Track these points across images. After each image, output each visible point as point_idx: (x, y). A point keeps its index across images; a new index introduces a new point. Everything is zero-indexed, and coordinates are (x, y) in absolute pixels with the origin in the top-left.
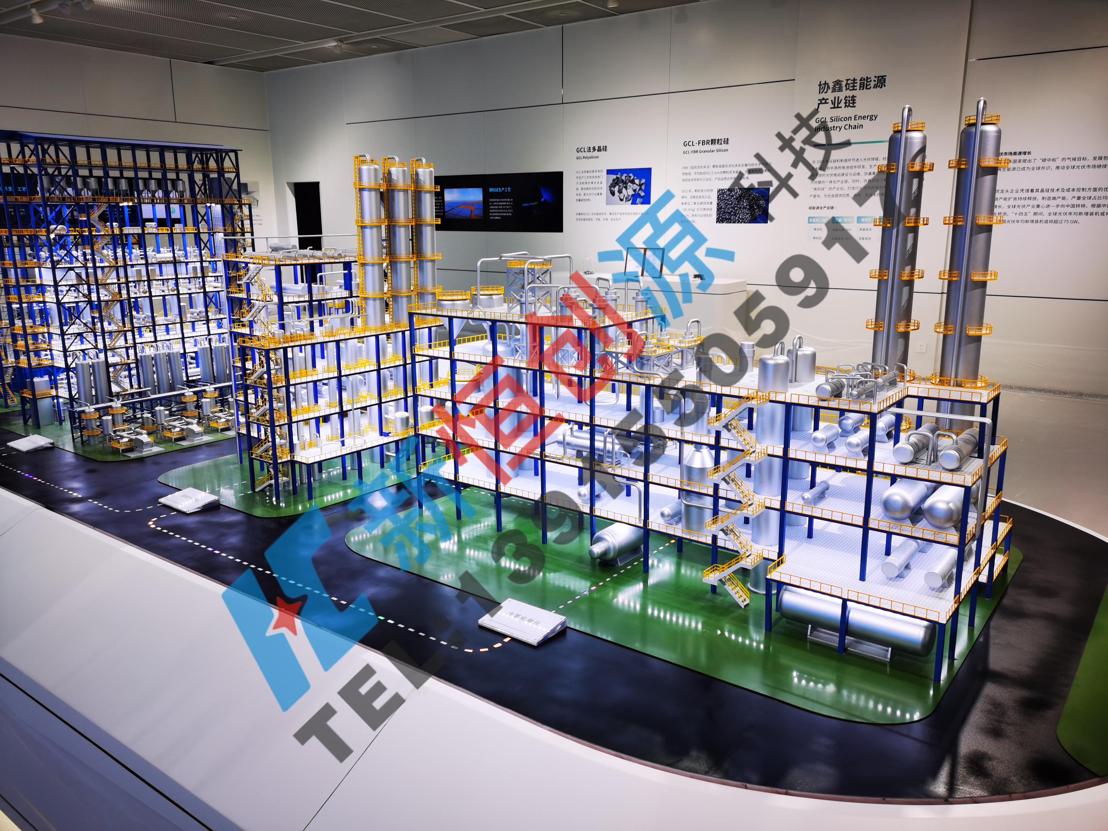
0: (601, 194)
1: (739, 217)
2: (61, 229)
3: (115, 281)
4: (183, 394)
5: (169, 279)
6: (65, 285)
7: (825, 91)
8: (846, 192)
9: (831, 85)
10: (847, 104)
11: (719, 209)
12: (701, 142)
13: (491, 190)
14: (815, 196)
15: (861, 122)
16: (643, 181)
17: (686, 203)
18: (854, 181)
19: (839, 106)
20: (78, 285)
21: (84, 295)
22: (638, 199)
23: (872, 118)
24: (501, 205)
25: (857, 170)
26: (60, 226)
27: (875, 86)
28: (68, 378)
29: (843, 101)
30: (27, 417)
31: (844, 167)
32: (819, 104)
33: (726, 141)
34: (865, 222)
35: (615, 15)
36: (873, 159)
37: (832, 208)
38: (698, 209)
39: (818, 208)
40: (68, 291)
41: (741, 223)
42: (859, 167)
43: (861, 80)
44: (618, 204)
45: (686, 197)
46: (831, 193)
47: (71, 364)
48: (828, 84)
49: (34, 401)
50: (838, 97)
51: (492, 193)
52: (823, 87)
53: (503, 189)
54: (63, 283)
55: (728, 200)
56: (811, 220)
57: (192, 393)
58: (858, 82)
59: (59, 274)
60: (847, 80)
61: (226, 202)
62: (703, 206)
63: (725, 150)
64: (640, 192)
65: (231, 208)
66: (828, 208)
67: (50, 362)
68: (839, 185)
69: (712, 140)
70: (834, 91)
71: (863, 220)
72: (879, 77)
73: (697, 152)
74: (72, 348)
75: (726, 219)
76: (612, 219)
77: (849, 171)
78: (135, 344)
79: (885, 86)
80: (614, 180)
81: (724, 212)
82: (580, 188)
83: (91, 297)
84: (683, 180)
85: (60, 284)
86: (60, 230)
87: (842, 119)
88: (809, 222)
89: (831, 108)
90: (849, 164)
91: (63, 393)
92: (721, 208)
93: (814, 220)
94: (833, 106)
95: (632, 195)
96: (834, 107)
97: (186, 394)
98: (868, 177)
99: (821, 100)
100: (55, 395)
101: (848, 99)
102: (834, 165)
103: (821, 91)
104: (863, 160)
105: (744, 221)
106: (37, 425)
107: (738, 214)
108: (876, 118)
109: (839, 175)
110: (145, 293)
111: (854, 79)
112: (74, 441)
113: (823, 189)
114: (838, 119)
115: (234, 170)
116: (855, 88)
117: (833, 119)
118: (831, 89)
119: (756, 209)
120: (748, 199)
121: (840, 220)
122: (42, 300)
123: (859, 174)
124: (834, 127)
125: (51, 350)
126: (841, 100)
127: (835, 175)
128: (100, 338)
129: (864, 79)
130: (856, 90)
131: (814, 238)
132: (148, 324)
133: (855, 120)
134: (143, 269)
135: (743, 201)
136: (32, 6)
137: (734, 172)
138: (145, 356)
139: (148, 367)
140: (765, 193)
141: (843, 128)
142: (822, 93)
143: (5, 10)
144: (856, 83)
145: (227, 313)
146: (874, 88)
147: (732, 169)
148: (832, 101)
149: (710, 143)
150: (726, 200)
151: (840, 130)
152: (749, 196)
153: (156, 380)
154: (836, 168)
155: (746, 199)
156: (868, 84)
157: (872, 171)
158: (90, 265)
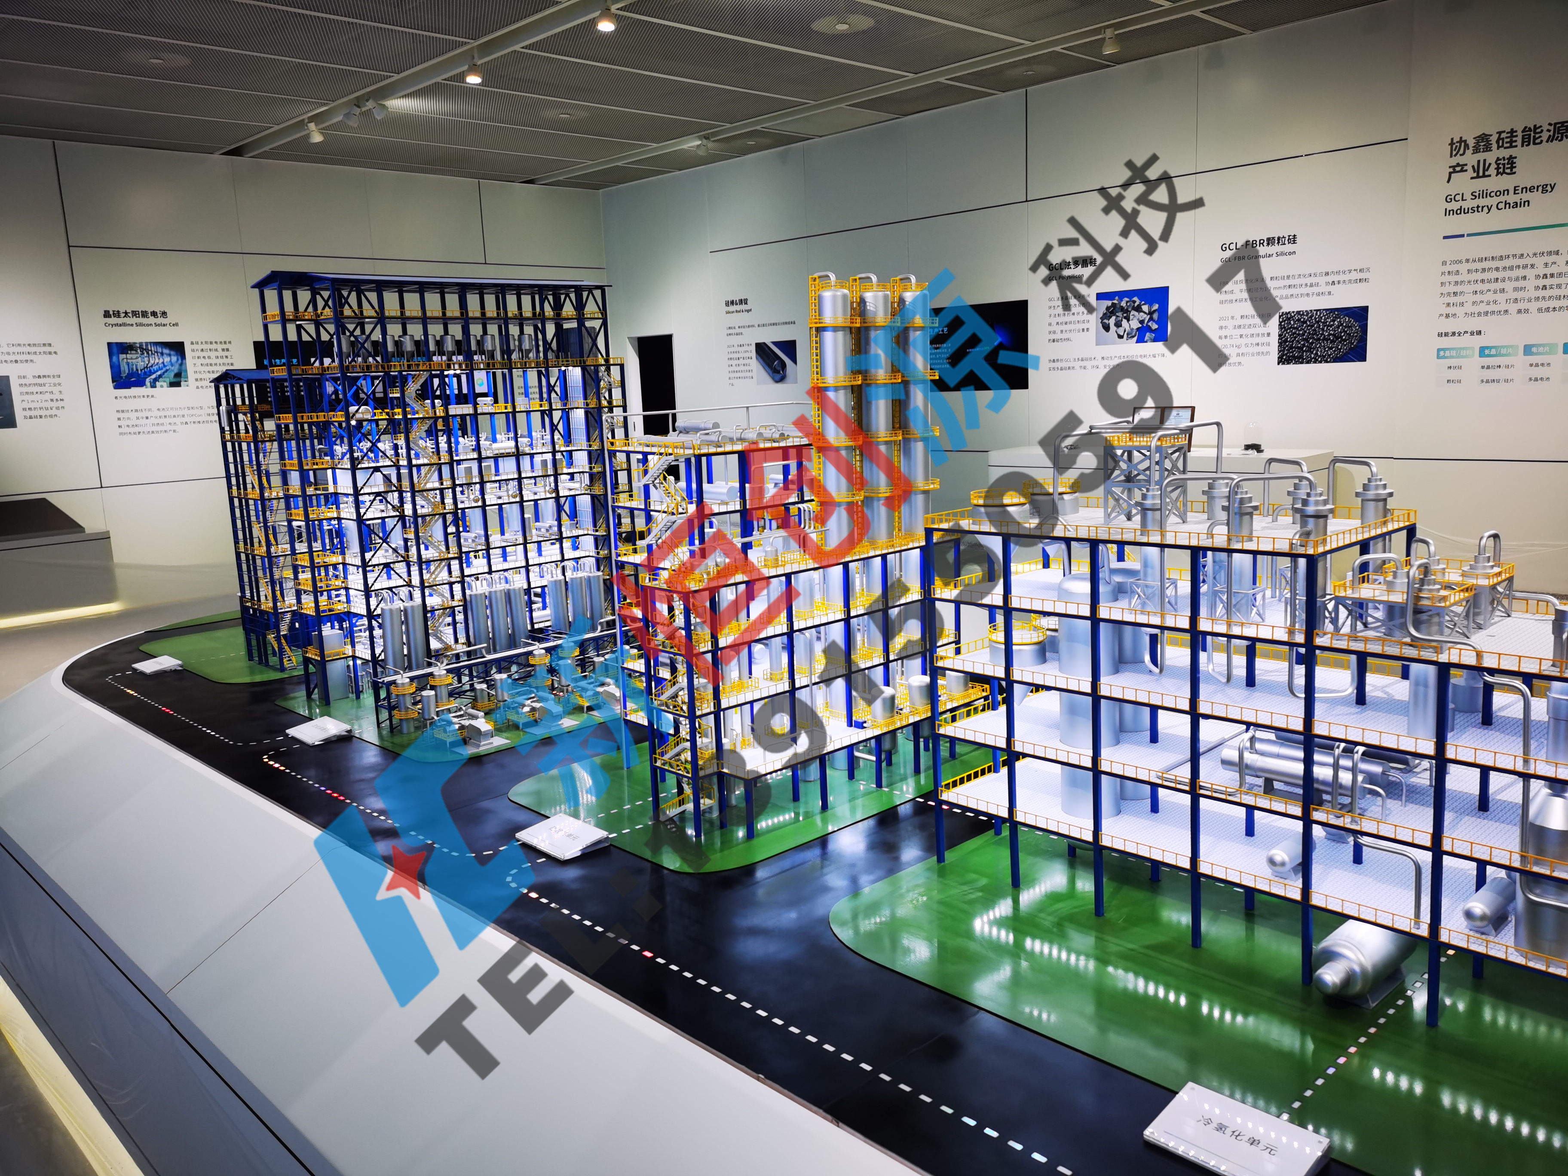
0: (1088, 329)
1: (1316, 354)
2: (364, 412)
3: (437, 485)
4: (530, 653)
5: (509, 480)
6: (369, 494)
7: (1461, 152)
8: (1503, 307)
9: (1471, 143)
10: (1501, 170)
11: (1282, 342)
14: (1447, 316)
15: (1525, 196)
16: (1156, 307)
17: (1226, 337)
18: (1516, 289)
19: (1487, 173)
20: (387, 492)
21: (393, 507)
22: (1148, 334)
23: (1545, 189)
25: (1521, 273)
26: (363, 407)
27: (1550, 139)
28: (371, 629)
29: (1494, 166)
30: (312, 686)
31: (1497, 269)
32: (1450, 173)
33: (1293, 239)
34: (1538, 354)
35: (1108, 66)
36: (1550, 253)
37: (1479, 333)
38: (1247, 345)
39: (1454, 334)
40: (372, 502)
41: (1320, 362)
42: (1525, 267)
43: (1523, 132)
44: (1113, 343)
45: (1226, 327)
46: (1476, 309)
47: (375, 609)
48: (1465, 141)
49: (322, 664)
50: (1485, 161)
52: (1458, 146)
54: (366, 490)
55: (1297, 328)
56: (1442, 353)
57: (543, 651)
58: (1520, 134)
59: (361, 477)
60: (1500, 133)
61: (588, 363)
62: (1255, 340)
63: (1290, 253)
64: (1150, 324)
65: (597, 372)
66: (1472, 334)
67: (345, 605)
68: (1490, 296)
69: (1268, 239)
70: (1476, 150)
71: (1534, 350)
72: (1556, 124)
73: (1244, 258)
74: (377, 586)
75: (1294, 357)
77: (1508, 274)
78: (463, 575)
80: (1108, 308)
81: (1291, 347)
82: (1054, 323)
83: (403, 510)
84: (1221, 302)
85: (362, 492)
86: (362, 413)
87: (1493, 194)
88: (1438, 357)
89: (1472, 178)
90: (1506, 263)
91: (364, 652)
92: (1286, 341)
93: (1447, 353)
94: (1475, 175)
95: (1138, 329)
96: (1478, 177)
97: (535, 652)
98: (1541, 282)
99: (1453, 167)
100: (350, 654)
101: (1502, 162)
102: (1480, 266)
103: (1454, 153)
104: (1531, 255)
105: (1325, 359)
106: (326, 701)
107: (1314, 349)
108: (1552, 189)
109: (1489, 281)
110: (476, 501)
111: (1512, 129)
112: (378, 726)
113: (1462, 304)
114: (1484, 194)
115: (600, 316)
116: (1514, 144)
117: (1477, 194)
118: (1471, 149)
119: (1345, 340)
120: (1331, 326)
121: (1493, 352)
122: (335, 516)
123: (1525, 278)
124: (1478, 207)
125: (347, 589)
126: (1490, 164)
127: (1483, 281)
128: (415, 569)
129: (1530, 128)
130: (1516, 146)
131: (1448, 381)
132: (479, 548)
133: (1515, 193)
134: (475, 466)
135: (1323, 329)
136: (311, 119)
137: (1306, 285)
138: (476, 595)
139: (480, 610)
140: (1360, 314)
141: (1494, 208)
142: (1456, 155)
143: (276, 128)
144: (1516, 136)
145: (591, 527)
146: (1547, 141)
147: (1303, 281)
148: (1473, 167)
149: (1265, 244)
150: (1294, 328)
151: (1489, 210)
152: (1334, 321)
153: (490, 630)
154: (1484, 270)
155: (1328, 326)
156: (1537, 136)
157: (1548, 271)
158: (403, 462)
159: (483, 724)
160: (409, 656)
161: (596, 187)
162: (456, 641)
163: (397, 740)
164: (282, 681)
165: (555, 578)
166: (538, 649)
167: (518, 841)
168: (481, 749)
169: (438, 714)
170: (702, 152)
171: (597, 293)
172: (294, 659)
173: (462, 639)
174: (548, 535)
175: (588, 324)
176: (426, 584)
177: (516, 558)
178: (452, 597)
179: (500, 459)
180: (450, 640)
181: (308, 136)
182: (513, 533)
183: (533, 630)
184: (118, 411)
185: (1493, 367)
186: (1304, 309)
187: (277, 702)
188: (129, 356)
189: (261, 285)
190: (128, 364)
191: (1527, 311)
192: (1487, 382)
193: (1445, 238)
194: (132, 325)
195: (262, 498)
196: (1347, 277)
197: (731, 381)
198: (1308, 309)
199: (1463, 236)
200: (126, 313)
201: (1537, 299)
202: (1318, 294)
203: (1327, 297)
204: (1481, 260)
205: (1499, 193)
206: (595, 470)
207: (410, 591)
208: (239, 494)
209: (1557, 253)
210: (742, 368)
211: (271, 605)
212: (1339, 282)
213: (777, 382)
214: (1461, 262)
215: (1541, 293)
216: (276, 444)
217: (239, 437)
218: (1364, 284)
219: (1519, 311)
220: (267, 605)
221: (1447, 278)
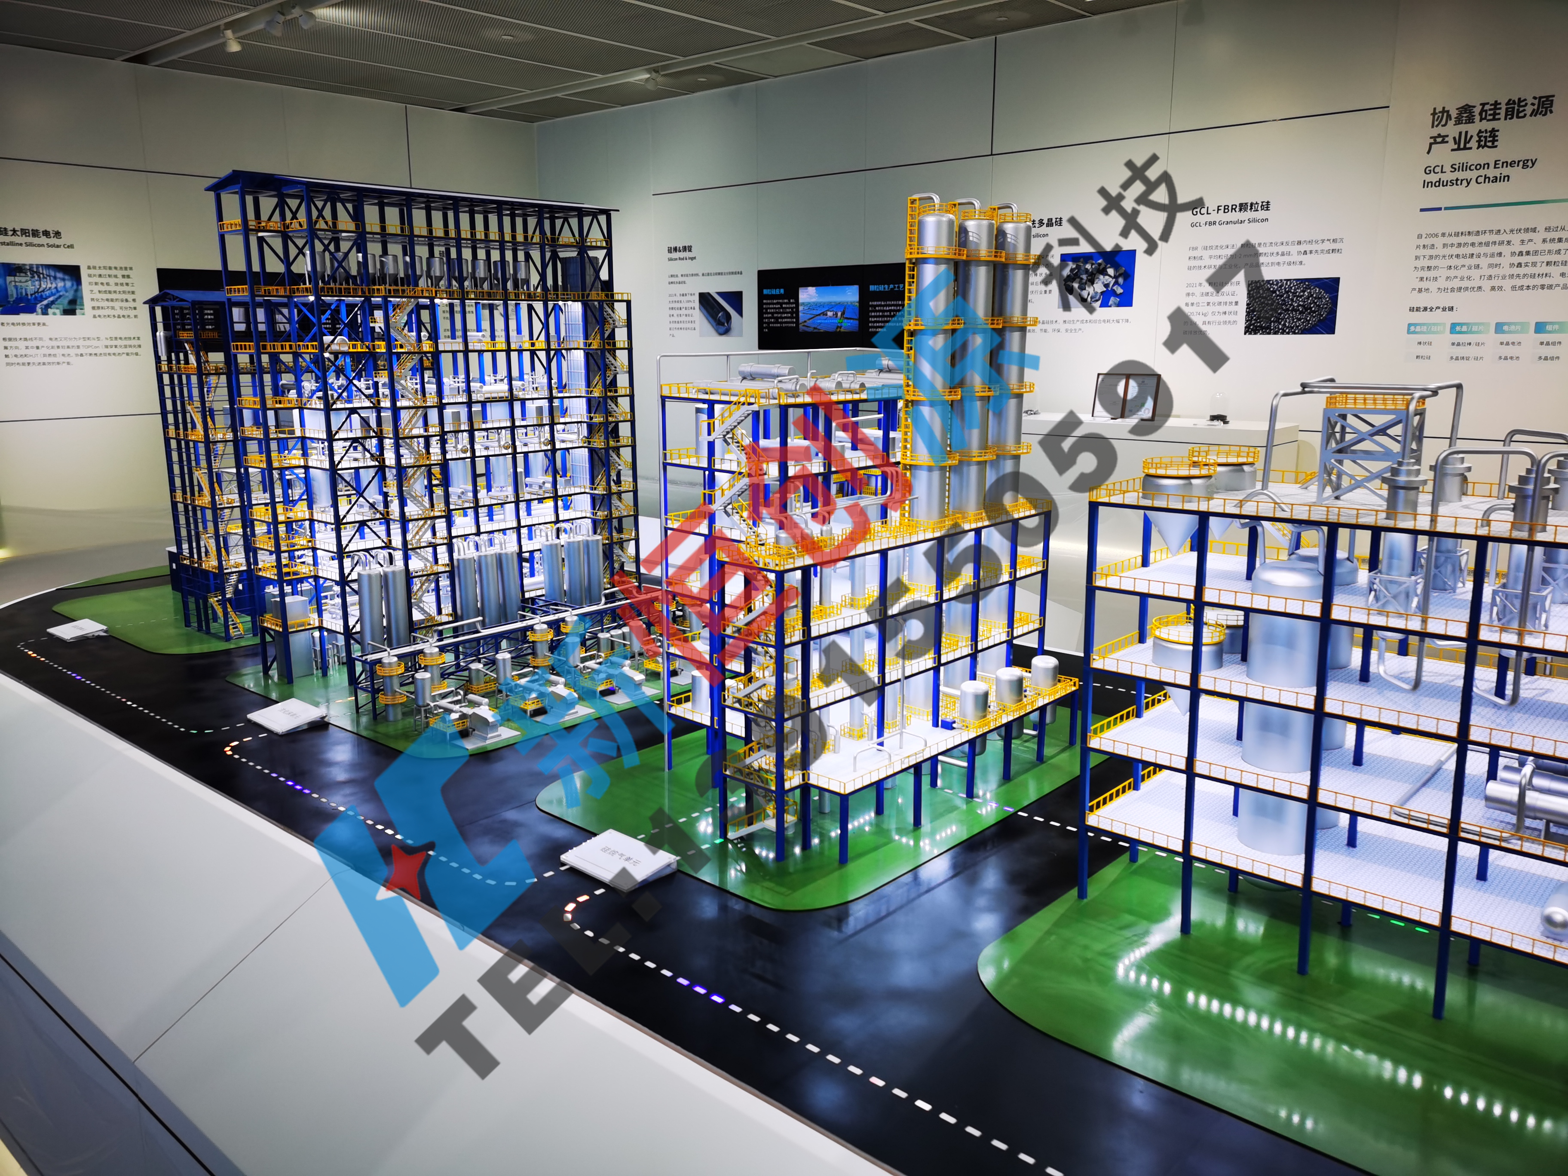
0: (1050, 292)
1: (1284, 325)
2: (340, 343)
3: (421, 431)
4: (529, 628)
5: (501, 428)
6: (345, 440)
7: (1443, 122)
8: (1476, 283)
9: (1454, 114)
10: (1483, 143)
11: (1250, 311)
12: (1222, 208)
13: (872, 288)
14: (1420, 290)
15: (1506, 171)
16: (1122, 270)
17: (1192, 304)
18: (1491, 266)
19: (1468, 146)
20: (365, 438)
22: (1112, 299)
23: (1527, 164)
24: (887, 311)
25: (1496, 249)
26: (339, 337)
27: (1534, 113)
28: (343, 595)
29: (1476, 138)
30: (270, 660)
31: (1473, 244)
32: (1431, 144)
33: (1266, 206)
34: (1510, 332)
35: (1084, 16)
36: (1527, 230)
37: (1451, 309)
38: (1213, 313)
39: (1425, 309)
40: (348, 449)
41: (1288, 333)
42: (1501, 243)
43: (1507, 104)
45: (1193, 294)
46: (1450, 284)
47: (349, 574)
48: (1448, 112)
49: (284, 636)
50: (1467, 133)
51: (874, 292)
52: (1440, 116)
53: (891, 286)
54: (341, 435)
55: (1265, 298)
56: (1412, 328)
57: (545, 626)
58: (1504, 107)
59: (336, 420)
60: (1483, 105)
61: (590, 298)
62: (1223, 308)
63: (1263, 220)
64: (1115, 288)
65: (600, 308)
66: (1444, 309)
67: (312, 568)
68: (1464, 272)
69: (1241, 205)
70: (1459, 121)
71: (1505, 328)
72: (1540, 98)
73: (1215, 223)
74: (352, 547)
76: (1067, 330)
77: (1483, 250)
78: (449, 537)
79: (1551, 112)
80: (1072, 271)
81: (1259, 317)
83: (384, 460)
84: (1190, 268)
85: (337, 437)
86: (338, 344)
87: (1473, 167)
88: (1409, 332)
89: (1453, 150)
90: (1483, 238)
91: (334, 622)
92: (1253, 311)
93: (1418, 329)
94: (1456, 147)
95: (1102, 293)
96: (1459, 149)
97: (536, 627)
98: (1517, 260)
99: (1434, 138)
100: (317, 625)
101: (1484, 134)
102: (1455, 240)
103: (1436, 123)
104: (1508, 231)
105: (1293, 331)
106: (287, 677)
107: (1282, 319)
108: (1533, 164)
109: (1464, 257)
110: (465, 452)
111: (1496, 101)
112: (357, 712)
113: (1435, 279)
114: (1464, 167)
115: (604, 244)
116: (1497, 117)
117: (1457, 167)
118: (1453, 120)
119: (1314, 312)
120: (1301, 297)
121: (1464, 328)
122: (302, 464)
123: (1500, 254)
124: (1457, 180)
125: (314, 549)
126: (1472, 137)
127: (1458, 256)
128: (396, 529)
129: (1514, 101)
130: (1499, 119)
131: (1417, 357)
132: (467, 505)
133: (1495, 168)
134: (463, 411)
135: (1292, 300)
136: (229, 26)
137: (1278, 253)
138: (464, 560)
139: (470, 577)
140: (1331, 286)
141: (1473, 182)
142: (1437, 126)
143: (188, 33)
144: (1500, 109)
145: (588, 485)
146: (1531, 115)
147: (1274, 249)
148: (1454, 138)
149: (1237, 209)
150: (1263, 298)
151: (1468, 184)
152: (1304, 291)
153: (479, 598)
154: (1459, 245)
155: (1298, 296)
156: (1521, 109)
157: (1524, 249)
158: (386, 403)
159: (485, 711)
160: (388, 630)
161: (531, 120)
162: (439, 612)
163: (382, 729)
164: (227, 652)
165: (550, 542)
166: (539, 622)
167: (564, 864)
168: (488, 742)
169: (434, 698)
170: (650, 87)
171: (603, 219)
172: (240, 626)
173: (447, 608)
174: (541, 492)
175: (592, 253)
176: (410, 547)
177: (506, 518)
178: (436, 561)
179: (488, 404)
180: (433, 611)
181: (224, 44)
182: (503, 489)
183: (524, 600)
184: (4, 339)
185: (1463, 344)
186: (1274, 279)
187: (228, 679)
188: (17, 279)
189: (218, 188)
190: (16, 287)
191: (1500, 288)
192: (1457, 359)
193: (1422, 210)
194: (21, 245)
195: (207, 442)
196: (1319, 247)
197: (672, 332)
198: (1279, 278)
199: (1440, 209)
200: (14, 231)
201: (1512, 276)
202: (1289, 264)
203: (1298, 266)
204: (1457, 234)
205: (1479, 167)
206: (594, 420)
207: (390, 554)
208: (178, 434)
209: (1534, 230)
210: (683, 318)
211: (215, 563)
212: (1311, 252)
213: (721, 334)
214: (1436, 236)
215: (1516, 271)
216: (223, 378)
217: (179, 368)
218: (1336, 255)
219: (1493, 288)
220: (210, 564)
221: (1421, 252)
